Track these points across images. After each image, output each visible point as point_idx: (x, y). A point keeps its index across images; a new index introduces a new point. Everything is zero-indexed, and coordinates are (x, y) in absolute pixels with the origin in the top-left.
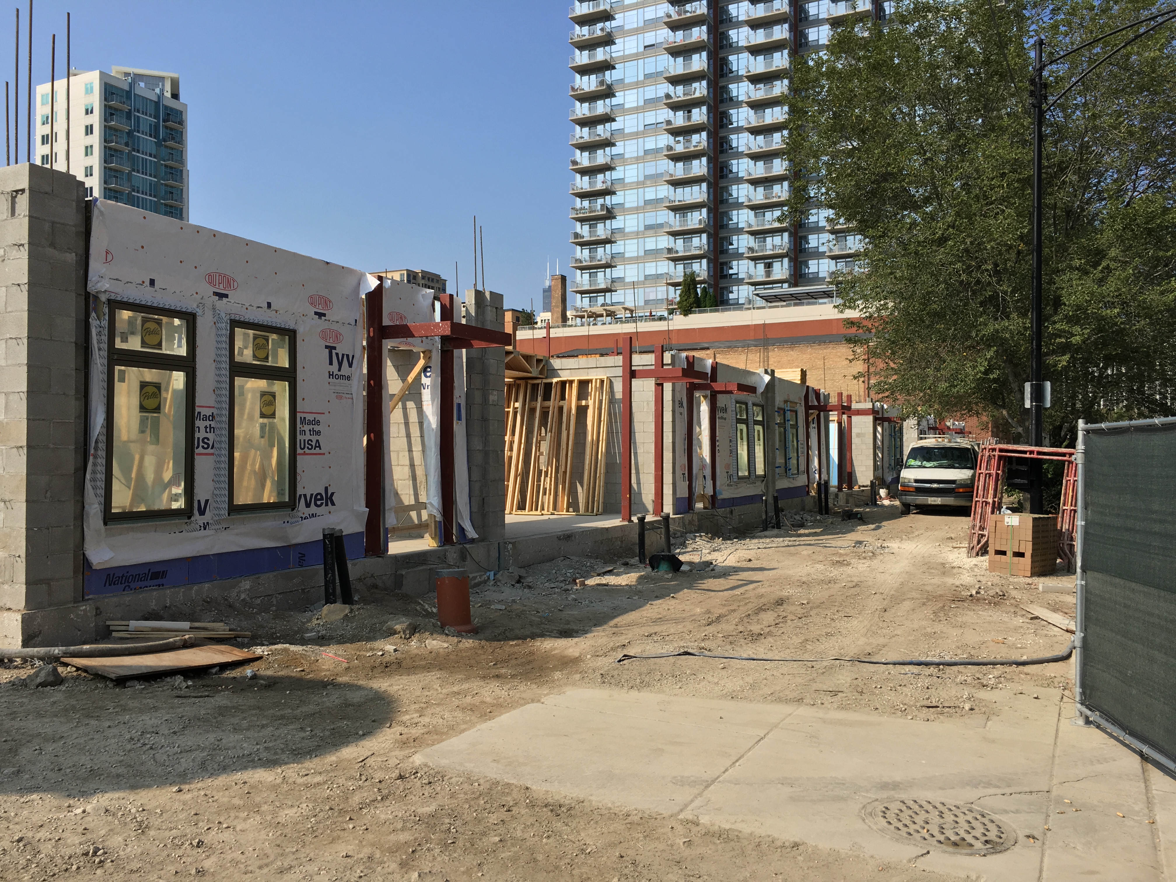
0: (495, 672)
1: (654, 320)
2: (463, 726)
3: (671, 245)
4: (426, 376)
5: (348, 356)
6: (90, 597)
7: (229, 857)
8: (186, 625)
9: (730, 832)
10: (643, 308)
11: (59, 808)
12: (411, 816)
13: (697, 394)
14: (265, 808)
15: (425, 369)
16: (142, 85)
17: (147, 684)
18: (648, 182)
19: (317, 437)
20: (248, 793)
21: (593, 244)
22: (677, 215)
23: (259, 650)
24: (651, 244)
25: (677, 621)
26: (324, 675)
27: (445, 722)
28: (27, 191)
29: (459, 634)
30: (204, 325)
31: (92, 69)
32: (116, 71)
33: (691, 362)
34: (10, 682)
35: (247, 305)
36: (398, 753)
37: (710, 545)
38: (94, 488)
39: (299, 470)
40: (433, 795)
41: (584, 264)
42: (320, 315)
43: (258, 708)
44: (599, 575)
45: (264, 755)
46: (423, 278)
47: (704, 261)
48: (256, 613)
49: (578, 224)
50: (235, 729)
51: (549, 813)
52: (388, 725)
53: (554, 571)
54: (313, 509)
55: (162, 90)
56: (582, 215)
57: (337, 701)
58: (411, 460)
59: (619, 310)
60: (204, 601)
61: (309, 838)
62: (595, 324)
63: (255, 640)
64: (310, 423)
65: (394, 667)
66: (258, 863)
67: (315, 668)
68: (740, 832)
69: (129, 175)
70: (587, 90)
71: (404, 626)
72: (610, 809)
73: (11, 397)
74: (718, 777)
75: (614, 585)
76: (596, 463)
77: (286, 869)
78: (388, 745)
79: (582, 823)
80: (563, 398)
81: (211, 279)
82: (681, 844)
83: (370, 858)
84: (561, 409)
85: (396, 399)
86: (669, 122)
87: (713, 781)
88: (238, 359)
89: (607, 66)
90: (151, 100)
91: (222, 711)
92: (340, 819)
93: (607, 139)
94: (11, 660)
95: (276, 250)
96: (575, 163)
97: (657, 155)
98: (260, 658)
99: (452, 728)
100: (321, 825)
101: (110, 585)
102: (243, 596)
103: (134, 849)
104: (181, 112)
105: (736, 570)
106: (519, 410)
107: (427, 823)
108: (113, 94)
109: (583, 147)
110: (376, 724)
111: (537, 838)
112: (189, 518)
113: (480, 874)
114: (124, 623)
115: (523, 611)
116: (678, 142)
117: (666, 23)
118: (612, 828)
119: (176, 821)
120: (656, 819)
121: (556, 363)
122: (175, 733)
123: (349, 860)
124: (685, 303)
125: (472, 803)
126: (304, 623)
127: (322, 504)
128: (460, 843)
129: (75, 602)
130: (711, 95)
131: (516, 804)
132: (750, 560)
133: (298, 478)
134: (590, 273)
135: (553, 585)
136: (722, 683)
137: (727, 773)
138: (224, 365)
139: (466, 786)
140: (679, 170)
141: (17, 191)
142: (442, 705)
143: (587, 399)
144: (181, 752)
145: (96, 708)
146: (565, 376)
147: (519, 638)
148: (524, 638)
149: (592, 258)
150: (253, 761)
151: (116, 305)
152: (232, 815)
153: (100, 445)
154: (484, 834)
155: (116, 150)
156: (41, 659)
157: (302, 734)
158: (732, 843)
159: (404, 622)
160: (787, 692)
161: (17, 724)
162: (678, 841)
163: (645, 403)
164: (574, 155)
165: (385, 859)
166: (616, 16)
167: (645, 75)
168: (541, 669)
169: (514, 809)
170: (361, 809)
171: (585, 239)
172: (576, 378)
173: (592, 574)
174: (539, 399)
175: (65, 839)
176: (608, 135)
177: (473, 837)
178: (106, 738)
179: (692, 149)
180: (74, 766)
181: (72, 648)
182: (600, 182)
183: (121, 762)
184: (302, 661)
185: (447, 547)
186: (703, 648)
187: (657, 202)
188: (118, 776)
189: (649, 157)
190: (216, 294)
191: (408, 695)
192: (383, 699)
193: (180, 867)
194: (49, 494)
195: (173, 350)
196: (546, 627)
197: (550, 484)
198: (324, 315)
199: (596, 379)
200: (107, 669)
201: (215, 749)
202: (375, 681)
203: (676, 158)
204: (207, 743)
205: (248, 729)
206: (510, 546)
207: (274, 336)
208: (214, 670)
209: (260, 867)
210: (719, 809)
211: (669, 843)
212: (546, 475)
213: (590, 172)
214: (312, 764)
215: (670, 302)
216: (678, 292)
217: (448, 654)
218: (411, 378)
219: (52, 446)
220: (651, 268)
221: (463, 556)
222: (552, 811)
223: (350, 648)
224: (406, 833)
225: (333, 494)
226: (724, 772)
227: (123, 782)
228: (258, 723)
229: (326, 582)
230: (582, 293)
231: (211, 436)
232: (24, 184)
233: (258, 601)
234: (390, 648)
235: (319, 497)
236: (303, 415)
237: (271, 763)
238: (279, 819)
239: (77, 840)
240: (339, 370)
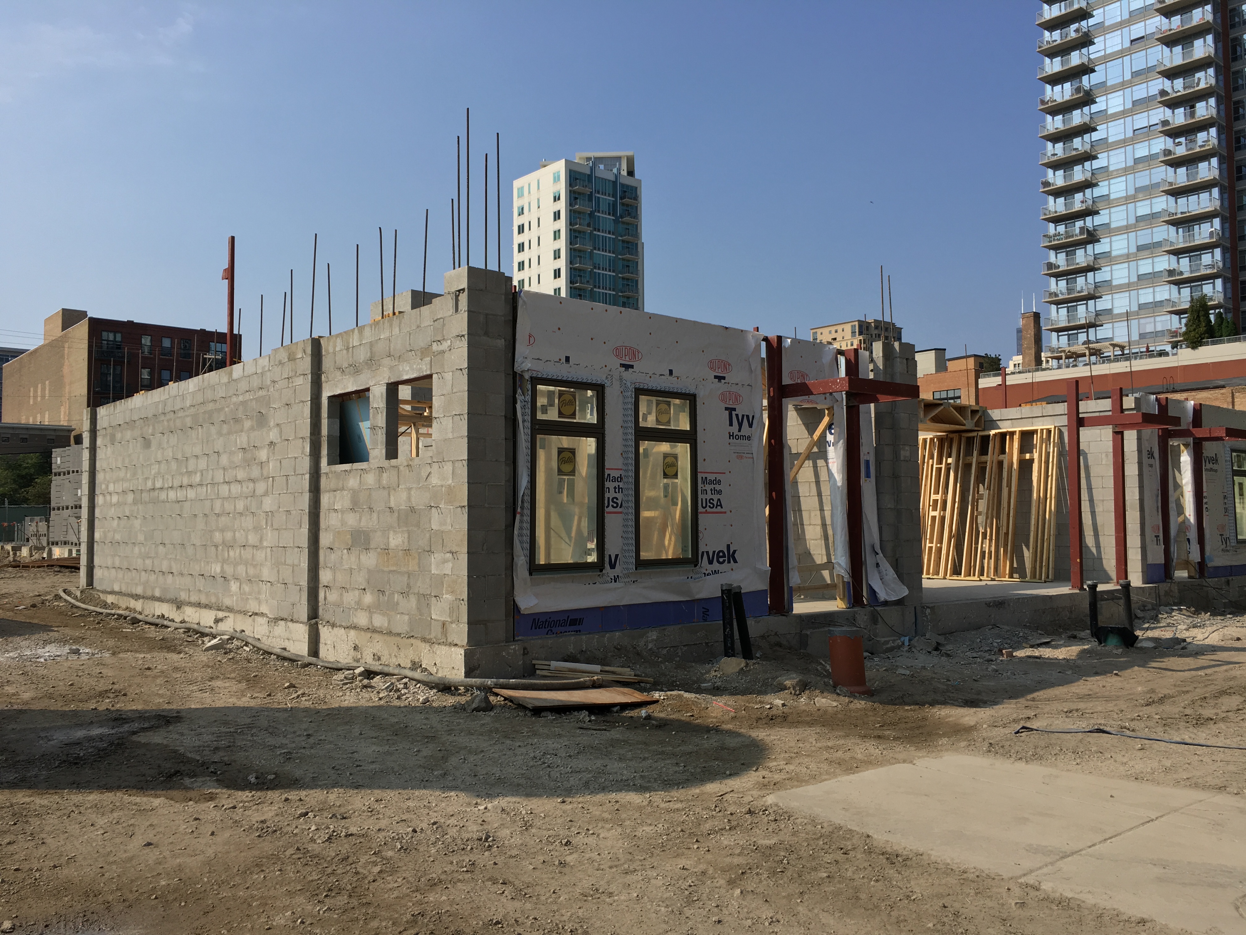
0: (876, 733)
1: (1152, 356)
2: (826, 777)
3: (1174, 265)
4: (831, 434)
5: (748, 416)
6: (520, 638)
7: (587, 856)
8: (597, 668)
9: (1071, 901)
10: (1138, 343)
11: (469, 804)
12: (750, 845)
13: (1174, 442)
14: (628, 823)
15: (830, 426)
16: (602, 167)
17: (558, 716)
18: (1140, 196)
19: (718, 496)
20: (617, 810)
21: (1070, 274)
22: (1181, 230)
23: (656, 695)
24: (1145, 267)
25: (1108, 699)
26: (710, 721)
27: (809, 771)
28: (466, 290)
29: (852, 695)
30: (612, 395)
31: (559, 159)
32: (578, 158)
33: (1163, 407)
34: (453, 705)
35: (651, 373)
36: (755, 793)
37: (1191, 619)
38: (521, 542)
39: (701, 528)
40: (776, 831)
41: (1061, 297)
42: (720, 378)
43: (645, 743)
44: (1032, 646)
45: (639, 782)
46: (876, 327)
47: (1219, 282)
48: (661, 662)
49: (1052, 253)
50: (620, 758)
51: (885, 861)
52: (754, 769)
53: (979, 640)
54: (716, 566)
55: (619, 170)
56: (1057, 242)
57: (714, 744)
58: (823, 518)
59: (1107, 347)
60: (615, 647)
61: (657, 851)
62: (1075, 366)
63: (656, 686)
64: (711, 482)
65: (779, 720)
66: (610, 864)
67: (704, 715)
68: (1084, 902)
69: (591, 253)
70: (1059, 100)
71: (795, 681)
72: (949, 864)
73: (457, 464)
74: (1081, 850)
75: (1049, 658)
76: (1045, 524)
77: (631, 872)
78: (749, 785)
79: (915, 874)
80: (1003, 451)
81: (618, 352)
82: (1013, 904)
83: (704, 873)
84: (1000, 464)
85: (802, 457)
86: (1165, 123)
87: (1073, 854)
88: (642, 424)
89: (1086, 69)
90: (609, 181)
91: (614, 743)
92: (688, 840)
93: (1085, 152)
94: (457, 689)
95: (676, 320)
96: (1046, 184)
97: (1151, 162)
98: (656, 702)
99: (814, 777)
100: (671, 843)
101: (536, 628)
102: (650, 646)
103: (517, 840)
104: (636, 188)
105: (1214, 649)
106: (952, 467)
107: (763, 853)
108: (576, 179)
109: (1056, 165)
110: (745, 767)
111: (866, 880)
112: (601, 571)
113: (799, 901)
114: (546, 663)
115: (932, 678)
116: (1180, 144)
117: (1158, 10)
118: (944, 881)
119: (554, 825)
120: (994, 879)
121: (995, 414)
122: (570, 756)
123: (685, 872)
124: (1192, 334)
125: (812, 842)
126: (702, 674)
127: (724, 561)
128: (789, 873)
129: (506, 642)
130: (1221, 84)
131: (854, 848)
132: (1238, 639)
133: (700, 535)
134: (1068, 307)
135: (975, 655)
136: (1131, 763)
137: (1092, 848)
138: (630, 431)
139: (809, 828)
140: (1181, 177)
141: (459, 291)
142: (812, 756)
143: (1031, 452)
144: (572, 772)
145: (514, 731)
146: (1005, 427)
147: (917, 704)
148: (922, 704)
149: (1070, 290)
150: (628, 785)
151: (536, 380)
152: (600, 825)
153: (526, 505)
154: (815, 869)
155: (580, 232)
156: (479, 688)
157: (677, 769)
158: (1071, 912)
159: (794, 678)
160: (1209, 779)
161: (451, 738)
162: (1010, 901)
163: (1104, 455)
164: (1045, 175)
165: (716, 875)
166: (1095, 13)
167: (1132, 73)
168: (929, 734)
169: (851, 853)
170: (709, 834)
171: (1061, 269)
172: (1017, 429)
173: (1024, 645)
174: (975, 453)
175: (467, 827)
176: (1087, 147)
177: (802, 870)
178: (516, 755)
179: (1198, 150)
180: (487, 774)
181: (502, 680)
182: (1078, 202)
183: (522, 774)
184: (693, 707)
185: (856, 609)
186: (1125, 728)
187: (1152, 217)
188: (518, 785)
189: (1140, 166)
190: (622, 365)
191: (783, 745)
192: (758, 746)
193: (547, 858)
194: (485, 547)
195: (585, 418)
196: (951, 695)
197: (990, 546)
198: (724, 378)
199: (1042, 430)
200: (527, 700)
201: (600, 773)
202: (755, 730)
203: (1176, 163)
204: (594, 767)
205: (631, 760)
206: (928, 611)
207: (677, 401)
208: (615, 709)
209: (611, 867)
210: (1068, 879)
211: (1000, 902)
212: (984, 537)
213: (1066, 192)
214: (675, 794)
215: (1174, 334)
216: (1184, 321)
217: (836, 713)
218: (816, 436)
219: (486, 505)
220: (1147, 296)
221: (874, 619)
222: (888, 859)
223: (741, 700)
224: (740, 858)
225: (735, 551)
226: (1090, 847)
227: (520, 791)
228: (641, 756)
229: (725, 636)
230: (1058, 330)
231: (619, 496)
232: (464, 284)
233: (665, 651)
234: (779, 702)
235: (721, 554)
236: (704, 476)
237: (642, 789)
238: (636, 833)
239: (475, 828)
240: (740, 431)
